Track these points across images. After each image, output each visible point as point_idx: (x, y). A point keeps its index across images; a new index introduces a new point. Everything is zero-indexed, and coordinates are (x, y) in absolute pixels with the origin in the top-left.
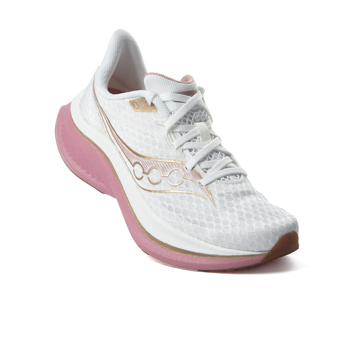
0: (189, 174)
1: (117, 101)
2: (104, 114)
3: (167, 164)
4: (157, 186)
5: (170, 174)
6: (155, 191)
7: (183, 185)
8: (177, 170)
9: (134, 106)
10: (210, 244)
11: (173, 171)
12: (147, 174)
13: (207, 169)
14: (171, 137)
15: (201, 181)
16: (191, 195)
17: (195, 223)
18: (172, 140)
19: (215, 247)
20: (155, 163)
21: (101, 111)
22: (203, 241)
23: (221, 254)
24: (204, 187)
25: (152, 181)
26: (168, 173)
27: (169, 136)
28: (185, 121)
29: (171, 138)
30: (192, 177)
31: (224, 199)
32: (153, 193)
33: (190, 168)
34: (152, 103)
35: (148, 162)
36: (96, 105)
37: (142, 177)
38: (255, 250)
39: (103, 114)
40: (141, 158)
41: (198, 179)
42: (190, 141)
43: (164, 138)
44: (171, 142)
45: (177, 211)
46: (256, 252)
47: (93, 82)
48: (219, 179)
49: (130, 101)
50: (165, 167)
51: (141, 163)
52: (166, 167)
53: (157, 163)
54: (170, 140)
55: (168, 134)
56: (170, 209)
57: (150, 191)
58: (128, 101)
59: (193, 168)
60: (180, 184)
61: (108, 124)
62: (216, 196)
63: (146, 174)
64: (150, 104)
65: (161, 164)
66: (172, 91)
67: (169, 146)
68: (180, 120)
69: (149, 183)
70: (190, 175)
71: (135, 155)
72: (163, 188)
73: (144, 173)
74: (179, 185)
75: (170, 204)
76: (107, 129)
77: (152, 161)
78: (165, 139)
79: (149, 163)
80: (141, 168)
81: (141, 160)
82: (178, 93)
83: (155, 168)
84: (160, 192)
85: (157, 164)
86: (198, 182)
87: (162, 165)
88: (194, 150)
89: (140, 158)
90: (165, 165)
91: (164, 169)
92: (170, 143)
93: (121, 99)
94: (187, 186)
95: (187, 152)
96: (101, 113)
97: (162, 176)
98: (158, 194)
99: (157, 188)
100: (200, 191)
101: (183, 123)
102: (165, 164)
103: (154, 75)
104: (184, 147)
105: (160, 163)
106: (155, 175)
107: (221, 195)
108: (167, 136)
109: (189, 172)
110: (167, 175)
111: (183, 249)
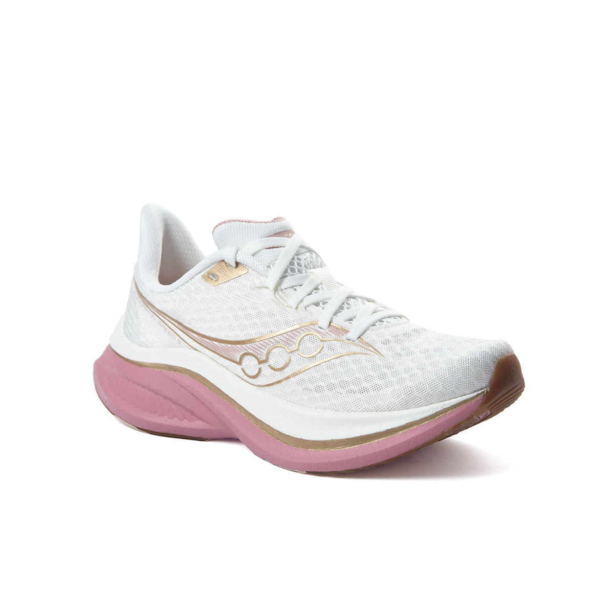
0: (328, 333)
1: (184, 287)
2: (169, 319)
3: (290, 334)
4: (286, 370)
5: (299, 344)
6: (288, 378)
7: (326, 351)
8: (308, 335)
9: (212, 279)
10: (397, 410)
11: (303, 338)
12: (266, 361)
13: (351, 320)
14: (281, 297)
15: (349, 335)
16: (342, 357)
17: (363, 390)
18: (284, 300)
19: (406, 412)
20: (272, 340)
21: (162, 318)
22: (386, 410)
23: (418, 418)
24: (357, 342)
25: (277, 367)
26: (297, 345)
27: (278, 297)
28: (293, 270)
29: (282, 299)
30: (334, 336)
31: (393, 344)
32: (284, 383)
33: (325, 324)
34: (236, 262)
35: (261, 344)
36: (152, 313)
37: (260, 369)
38: (467, 393)
39: (167, 319)
40: (248, 345)
41: (344, 335)
42: (310, 294)
43: (272, 302)
44: (284, 303)
45: (331, 387)
46: (468, 394)
47: (134, 289)
48: (374, 325)
49: (203, 276)
50: (288, 339)
51: (251, 352)
52: (290, 338)
53: (275, 339)
54: (282, 301)
55: (275, 294)
56: (319, 389)
57: (279, 382)
58: (201, 277)
59: (330, 324)
60: (320, 351)
61: (179, 329)
62: (378, 346)
63: (264, 362)
64: (234, 265)
65: (282, 338)
66: (259, 236)
67: (283, 310)
68: (286, 271)
69: (274, 372)
70: (330, 335)
71: (238, 346)
72: (298, 368)
73: (260, 362)
74: (319, 353)
75: (317, 384)
76: (181, 336)
77: (266, 341)
78: (274, 303)
79: (263, 346)
80: (254, 358)
81: (249, 348)
82: (269, 237)
83: (275, 348)
84: (294, 375)
85: (276, 341)
86: (345, 338)
87: (284, 339)
88: (321, 303)
89: (246, 345)
90: (288, 337)
91: (288, 342)
92: (284, 305)
93: (188, 281)
94: (331, 349)
95: (313, 308)
96: (164, 319)
97: (289, 353)
98: (293, 379)
99: (288, 371)
100: (354, 349)
101: (292, 273)
102: (288, 335)
103: (225, 224)
104: (305, 303)
105: (279, 337)
106: (278, 358)
107: (385, 342)
108: (275, 297)
109: (327, 331)
110: (296, 348)
111: (359, 435)
